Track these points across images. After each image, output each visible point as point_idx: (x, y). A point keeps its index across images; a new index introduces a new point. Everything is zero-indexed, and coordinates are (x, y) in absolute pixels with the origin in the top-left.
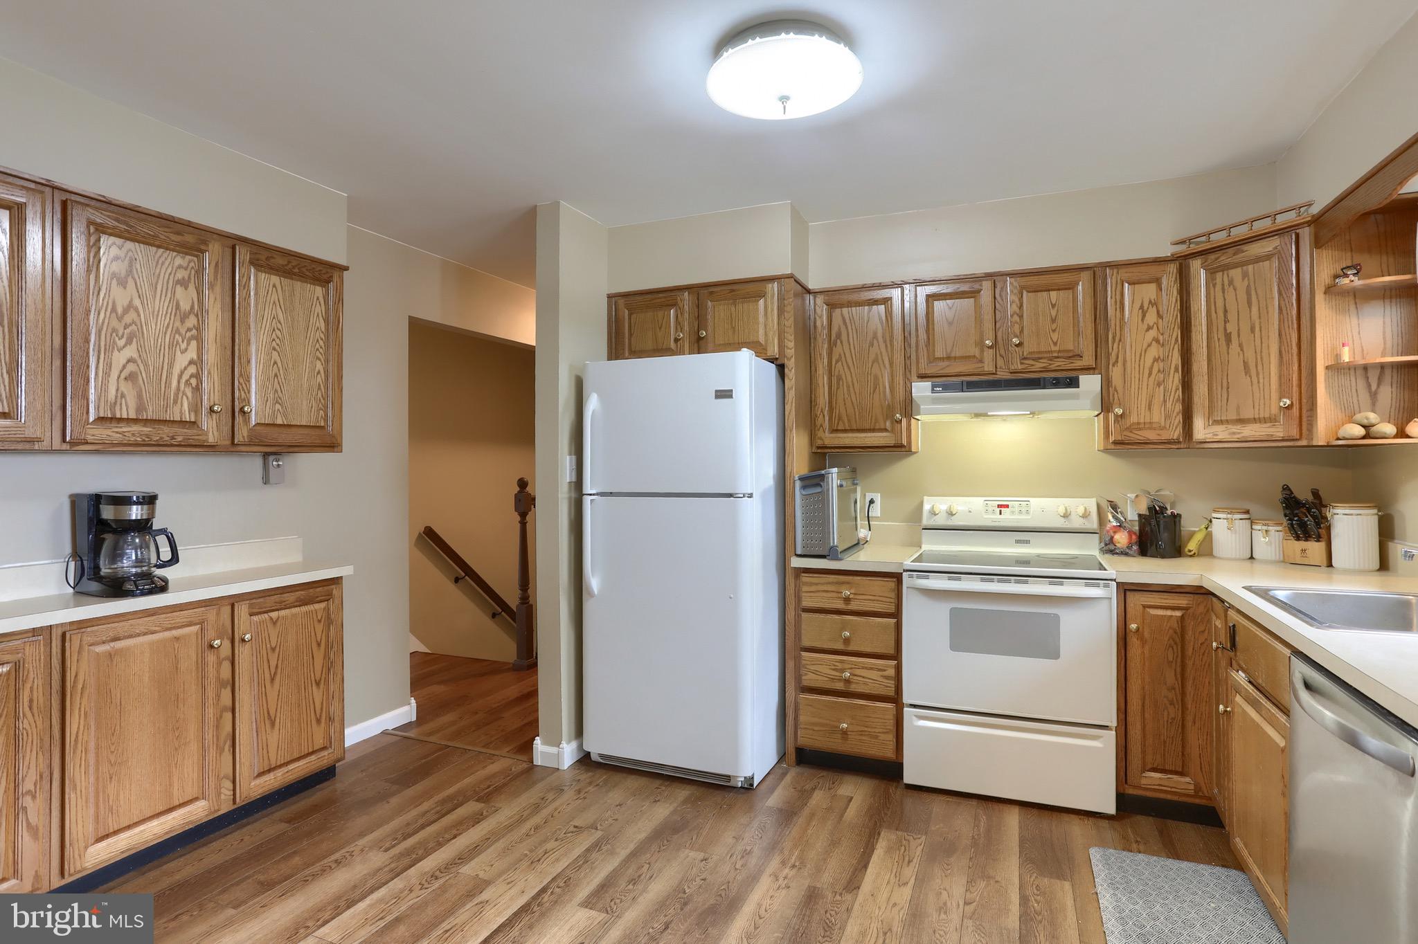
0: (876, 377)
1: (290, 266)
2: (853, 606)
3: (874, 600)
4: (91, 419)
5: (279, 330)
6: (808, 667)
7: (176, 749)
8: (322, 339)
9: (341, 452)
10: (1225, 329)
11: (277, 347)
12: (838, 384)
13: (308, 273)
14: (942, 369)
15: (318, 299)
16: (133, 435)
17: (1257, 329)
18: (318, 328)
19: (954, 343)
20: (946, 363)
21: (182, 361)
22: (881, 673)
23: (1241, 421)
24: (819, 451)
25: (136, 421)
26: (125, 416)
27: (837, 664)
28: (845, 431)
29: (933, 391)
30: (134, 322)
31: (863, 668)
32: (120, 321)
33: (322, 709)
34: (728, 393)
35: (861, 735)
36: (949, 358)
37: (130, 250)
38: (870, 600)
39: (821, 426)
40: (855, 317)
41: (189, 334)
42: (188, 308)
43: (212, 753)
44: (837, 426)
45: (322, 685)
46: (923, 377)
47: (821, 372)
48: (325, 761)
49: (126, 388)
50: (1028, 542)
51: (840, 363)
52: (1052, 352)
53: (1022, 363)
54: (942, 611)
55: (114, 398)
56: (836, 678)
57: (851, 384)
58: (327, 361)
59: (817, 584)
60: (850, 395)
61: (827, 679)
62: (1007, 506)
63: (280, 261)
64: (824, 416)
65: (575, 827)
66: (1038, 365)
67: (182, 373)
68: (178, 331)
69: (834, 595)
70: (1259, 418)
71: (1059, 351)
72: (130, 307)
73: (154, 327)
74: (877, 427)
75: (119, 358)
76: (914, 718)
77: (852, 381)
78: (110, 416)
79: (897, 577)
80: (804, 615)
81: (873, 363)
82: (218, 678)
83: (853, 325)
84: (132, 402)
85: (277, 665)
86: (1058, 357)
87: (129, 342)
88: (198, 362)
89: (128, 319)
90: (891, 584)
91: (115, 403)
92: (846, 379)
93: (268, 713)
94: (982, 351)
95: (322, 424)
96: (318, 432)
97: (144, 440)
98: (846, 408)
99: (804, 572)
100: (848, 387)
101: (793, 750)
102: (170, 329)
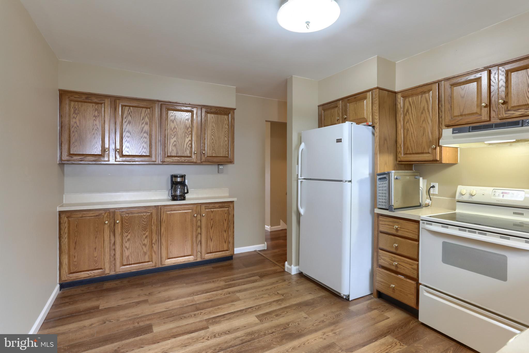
0: (424, 128)
1: (217, 111)
2: (400, 233)
3: (408, 232)
4: (166, 157)
5: (214, 129)
6: (381, 256)
7: (186, 241)
8: (227, 131)
9: (234, 164)
11: (213, 134)
12: (407, 133)
13: (222, 112)
14: (458, 121)
15: (226, 119)
16: (175, 160)
18: (226, 128)
19: (464, 107)
20: (460, 118)
21: (187, 140)
22: (411, 266)
24: (400, 163)
25: (176, 156)
26: (173, 155)
27: (392, 258)
28: (410, 154)
29: (453, 133)
30: (175, 131)
31: (403, 262)
32: (172, 132)
33: (226, 239)
34: (340, 140)
35: (400, 292)
36: (461, 115)
37: (175, 113)
38: (407, 231)
39: (400, 152)
40: (415, 101)
41: (189, 133)
42: (189, 126)
43: (195, 244)
44: (407, 152)
45: (226, 232)
46: (448, 126)
47: (400, 128)
48: (227, 254)
49: (174, 148)
50: (521, 214)
51: (408, 123)
53: (506, 114)
54: (439, 241)
55: (171, 151)
56: (392, 264)
57: (413, 132)
58: (228, 137)
59: (385, 221)
60: (412, 137)
61: (388, 264)
63: (213, 110)
64: (401, 147)
65: (278, 293)
66: (518, 113)
67: (187, 143)
68: (186, 133)
69: (391, 227)
72: (175, 128)
73: (180, 132)
74: (424, 152)
75: (172, 141)
76: (424, 291)
77: (413, 131)
78: (170, 155)
79: (418, 222)
80: (380, 234)
81: (423, 122)
82: (197, 225)
83: (414, 104)
84: (175, 151)
85: (213, 224)
87: (174, 137)
88: (191, 140)
89: (174, 131)
90: (415, 225)
91: (171, 152)
92: (411, 130)
93: (210, 237)
94: (481, 109)
95: (227, 156)
96: (226, 158)
97: (178, 161)
98: (410, 143)
99: (381, 216)
100: (412, 134)
101: (376, 291)
102: (184, 132)
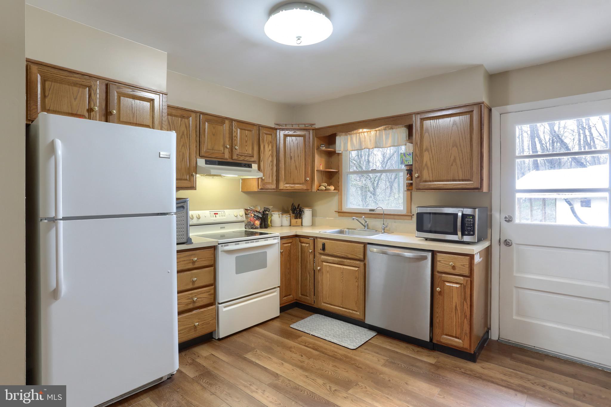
0: (183, 154)
2: (197, 265)
3: (205, 260)
10: (290, 155)
14: (210, 154)
17: (300, 157)
20: (212, 152)
22: (207, 294)
23: (294, 184)
27: (189, 296)
29: (205, 163)
31: (201, 294)
35: (203, 325)
36: (212, 150)
46: (202, 157)
50: (224, 228)
52: (245, 154)
53: (237, 157)
54: (232, 258)
56: (189, 303)
59: (180, 258)
61: (185, 305)
62: (217, 214)
66: (242, 158)
69: (189, 261)
70: (299, 183)
71: (247, 154)
76: (223, 308)
79: (215, 248)
86: (247, 156)
90: (212, 251)
94: (224, 149)
